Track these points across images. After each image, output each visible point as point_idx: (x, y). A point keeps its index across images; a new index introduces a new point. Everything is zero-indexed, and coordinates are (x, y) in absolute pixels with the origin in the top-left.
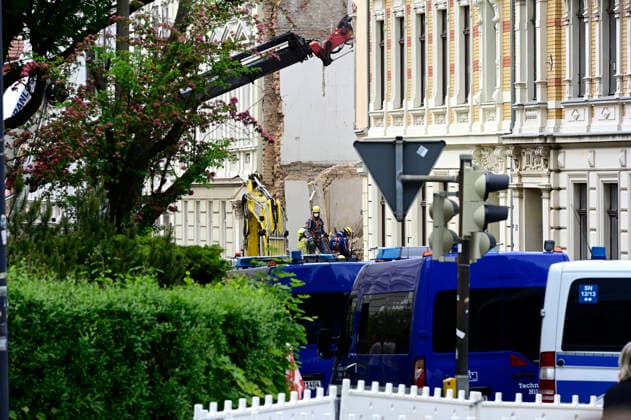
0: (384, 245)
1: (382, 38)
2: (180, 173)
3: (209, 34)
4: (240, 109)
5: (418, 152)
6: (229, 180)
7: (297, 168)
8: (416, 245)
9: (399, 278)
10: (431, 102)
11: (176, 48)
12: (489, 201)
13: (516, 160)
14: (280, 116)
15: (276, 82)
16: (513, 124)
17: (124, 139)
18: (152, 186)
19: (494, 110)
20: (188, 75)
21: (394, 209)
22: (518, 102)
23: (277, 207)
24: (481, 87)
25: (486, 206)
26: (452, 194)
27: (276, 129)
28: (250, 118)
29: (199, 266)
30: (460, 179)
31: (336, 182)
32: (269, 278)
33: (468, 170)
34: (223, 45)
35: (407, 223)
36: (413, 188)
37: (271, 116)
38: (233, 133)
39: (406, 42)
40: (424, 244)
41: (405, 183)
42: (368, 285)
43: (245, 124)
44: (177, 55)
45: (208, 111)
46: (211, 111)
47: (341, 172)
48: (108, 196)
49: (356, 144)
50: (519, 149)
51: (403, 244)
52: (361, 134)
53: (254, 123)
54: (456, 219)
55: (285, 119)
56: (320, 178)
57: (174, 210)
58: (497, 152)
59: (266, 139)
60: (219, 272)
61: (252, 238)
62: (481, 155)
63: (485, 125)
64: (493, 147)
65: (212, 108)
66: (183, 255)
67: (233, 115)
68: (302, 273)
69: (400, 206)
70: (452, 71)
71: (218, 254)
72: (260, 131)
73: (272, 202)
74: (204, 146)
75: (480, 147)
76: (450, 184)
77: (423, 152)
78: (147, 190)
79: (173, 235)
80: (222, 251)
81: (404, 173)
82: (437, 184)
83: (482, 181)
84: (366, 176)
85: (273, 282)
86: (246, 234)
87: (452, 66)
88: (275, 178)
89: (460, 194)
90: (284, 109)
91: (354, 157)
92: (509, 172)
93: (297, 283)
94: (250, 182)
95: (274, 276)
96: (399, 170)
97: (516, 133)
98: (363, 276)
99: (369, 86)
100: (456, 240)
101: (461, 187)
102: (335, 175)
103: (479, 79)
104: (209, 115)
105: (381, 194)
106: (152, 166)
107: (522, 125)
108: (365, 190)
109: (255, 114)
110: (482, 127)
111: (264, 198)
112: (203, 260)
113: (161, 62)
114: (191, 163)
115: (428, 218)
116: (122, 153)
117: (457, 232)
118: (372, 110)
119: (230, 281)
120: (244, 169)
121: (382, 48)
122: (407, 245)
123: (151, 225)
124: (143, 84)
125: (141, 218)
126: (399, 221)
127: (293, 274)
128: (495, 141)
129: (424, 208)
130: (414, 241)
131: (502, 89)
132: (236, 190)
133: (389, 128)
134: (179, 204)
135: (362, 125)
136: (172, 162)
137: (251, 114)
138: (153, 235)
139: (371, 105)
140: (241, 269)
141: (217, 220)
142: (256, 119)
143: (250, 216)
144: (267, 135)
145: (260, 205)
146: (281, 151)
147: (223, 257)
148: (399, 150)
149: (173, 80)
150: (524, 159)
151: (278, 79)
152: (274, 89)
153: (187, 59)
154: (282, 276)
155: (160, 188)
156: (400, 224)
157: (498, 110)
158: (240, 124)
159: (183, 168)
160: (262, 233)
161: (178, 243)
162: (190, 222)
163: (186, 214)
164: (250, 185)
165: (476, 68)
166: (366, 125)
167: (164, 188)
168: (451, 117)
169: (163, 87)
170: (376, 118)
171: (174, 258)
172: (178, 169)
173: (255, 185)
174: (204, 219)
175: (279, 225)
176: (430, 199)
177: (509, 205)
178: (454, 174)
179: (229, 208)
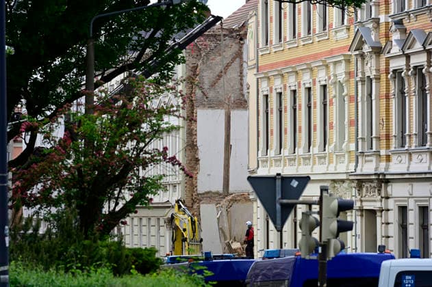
0: (268, 248)
1: (267, 107)
2: (128, 198)
3: (149, 103)
4: (170, 154)
5: (292, 184)
6: (162, 203)
7: (209, 195)
8: (290, 249)
9: (278, 271)
10: (300, 151)
11: (125, 113)
12: (340, 218)
13: (359, 190)
14: (197, 160)
15: (194, 137)
16: (356, 166)
17: (90, 175)
18: (109, 207)
19: (344, 156)
20: (134, 131)
21: (275, 223)
22: (360, 151)
23: (194, 222)
24: (334, 141)
25: (338, 221)
26: (314, 213)
27: (195, 169)
28: (176, 161)
29: (141, 261)
30: (320, 203)
31: (235, 205)
32: (188, 270)
33: (326, 196)
34: (158, 110)
35: (284, 233)
36: (288, 209)
37: (191, 160)
38: (165, 170)
39: (283, 110)
40: (295, 247)
41: (282, 205)
42: (257, 276)
43: (173, 165)
44: (127, 117)
45: (148, 156)
46: (150, 156)
47: (239, 198)
48: (79, 214)
49: (249, 178)
50: (361, 183)
51: (281, 247)
52: (253, 172)
53: (180, 164)
54: (317, 230)
55: (200, 162)
56: (224, 202)
57: (125, 223)
58: (345, 185)
59: (187, 175)
60: (156, 266)
61: (178, 244)
62: (335, 187)
63: (338, 167)
64: (343, 181)
65: (150, 154)
66: (130, 254)
67: (165, 159)
68: (212, 267)
69: (279, 221)
70: (315, 130)
71: (155, 254)
72: (183, 169)
73: (192, 219)
74: (144, 179)
75: (334, 181)
76: (314, 206)
77: (295, 184)
78: (105, 210)
79: (123, 240)
80: (157, 251)
81: (283, 198)
82: (305, 205)
83: (335, 204)
84: (256, 201)
85: (192, 273)
86: (174, 240)
87: (315, 126)
88: (194, 202)
89: (320, 213)
90: (200, 155)
91: (248, 187)
92: (354, 198)
93: (209, 273)
94: (176, 205)
95: (192, 268)
96: (278, 196)
97: (358, 172)
98: (254, 269)
99: (258, 139)
100: (318, 244)
101: (321, 208)
102: (234, 200)
103: (333, 135)
104: (149, 158)
105: (266, 213)
106: (109, 193)
107: (362, 166)
108: (255, 211)
109: (180, 158)
110: (335, 167)
111: (186, 216)
112: (144, 257)
113: (116, 122)
114: (136, 192)
115: (299, 230)
116: (89, 185)
117: (318, 239)
118: (260, 156)
119: (163, 272)
120: (172, 196)
121: (267, 114)
122: (284, 248)
123: (108, 234)
124: (103, 137)
125: (101, 229)
126: (278, 231)
127: (205, 267)
128: (344, 177)
129: (295, 223)
130: (288, 246)
131: (349, 142)
132: (167, 210)
133: (272, 168)
134: (128, 220)
135: (253, 166)
136: (123, 191)
137: (177, 158)
138: (110, 240)
139: (260, 152)
140: (170, 264)
141: (153, 231)
142: (181, 162)
143: (176, 228)
144: (188, 172)
145: (183, 221)
146: (198, 184)
147: (157, 255)
148: (278, 183)
149: (124, 135)
150: (364, 189)
151: (196, 135)
152: (193, 142)
153: (133, 120)
154: (198, 268)
155: (115, 208)
156: (279, 233)
157: (346, 156)
158: (170, 165)
159: (131, 195)
160: (185, 240)
161: (127, 246)
162: (135, 233)
163: (132, 227)
164: (176, 207)
165: (331, 127)
166: (256, 167)
167: (117, 209)
168: (314, 161)
169: (117, 140)
170: (263, 161)
171: (124, 257)
172: (127, 195)
173: (180, 207)
174: (145, 230)
175: (197, 234)
176: (299, 217)
177: (354, 221)
178: (316, 199)
179: (162, 223)
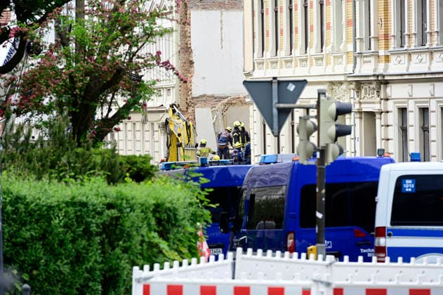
0: (265, 153)
1: (262, 8)
2: (121, 103)
3: (141, 6)
4: (163, 59)
5: (288, 88)
6: (156, 108)
7: (204, 98)
8: (288, 153)
9: (276, 176)
10: (297, 52)
11: (117, 17)
12: (338, 122)
13: (357, 92)
14: (192, 63)
15: (188, 39)
16: (355, 67)
17: (82, 81)
18: (102, 114)
19: (341, 57)
20: (126, 35)
21: (272, 128)
22: (358, 51)
23: (190, 126)
24: (332, 41)
25: (336, 125)
26: (312, 117)
27: (189, 72)
28: (170, 65)
29: (135, 169)
30: (318, 106)
31: (231, 109)
32: (184, 177)
33: (323, 100)
34: (151, 13)
35: (281, 137)
36: (285, 113)
37: (185, 63)
38: (158, 75)
39: (279, 10)
40: (293, 152)
41: (280, 110)
42: (254, 181)
43: (167, 69)
44: (118, 21)
46: (142, 61)
47: (234, 101)
48: (71, 121)
49: (245, 82)
50: (359, 85)
51: (279, 152)
52: (248, 74)
53: (173, 69)
54: (315, 134)
55: (195, 65)
56: (219, 106)
57: (118, 130)
58: (344, 87)
59: (182, 80)
60: (150, 173)
61: (173, 148)
62: (333, 89)
63: (336, 68)
64: (341, 83)
65: (143, 58)
66: (124, 162)
67: (158, 63)
68: (208, 173)
69: (276, 126)
70: (312, 30)
71: (149, 161)
72: (177, 74)
73: (186, 123)
75: (332, 83)
76: (311, 110)
77: (291, 87)
78: (98, 116)
79: (117, 148)
80: (151, 158)
81: (279, 102)
82: (302, 110)
83: (333, 108)
84: (252, 104)
85: (187, 180)
86: (169, 146)
87: (312, 27)
88: (189, 105)
89: (318, 117)
90: (194, 58)
91: (243, 91)
92: (352, 101)
93: (204, 180)
94: (171, 109)
95: (188, 176)
96: (275, 100)
97: (357, 73)
98: (251, 175)
99: (253, 42)
100: (316, 149)
101: (318, 112)
102: (230, 104)
103: (330, 36)
104: (142, 63)
105: (263, 118)
106: (102, 99)
107: (361, 67)
108: (251, 114)
109: (174, 62)
110: (333, 68)
111: (181, 121)
112: (138, 165)
113: (107, 27)
114: (129, 97)
115: (296, 133)
116: (81, 91)
117: (316, 144)
118: (255, 58)
119: (158, 180)
120: (166, 100)
121: (263, 14)
122: (281, 153)
123: (101, 141)
124: (95, 42)
125: (94, 136)
126: (275, 136)
127: (201, 174)
128: (342, 78)
129: (293, 126)
130: (286, 150)
131: (347, 42)
132: (161, 115)
133: (268, 70)
134: (121, 126)
135: (249, 68)
136: (115, 97)
137: (171, 63)
138: (103, 148)
139: (255, 54)
140: (165, 171)
141: (148, 136)
142: (175, 66)
143: (171, 133)
144: (182, 77)
145: (178, 126)
146: (192, 87)
147: (152, 163)
148: (275, 86)
149: (116, 39)
150: (363, 91)
151: (190, 37)
152: (187, 44)
153: (125, 24)
154: (194, 175)
155: (107, 115)
156: (277, 138)
157: (344, 56)
158: (163, 69)
159: (124, 101)
160: (180, 145)
161: (121, 153)
162: (129, 138)
163: (126, 133)
164: (171, 112)
165: (329, 27)
166: (252, 69)
167: (111, 115)
168: (311, 62)
169: (109, 44)
170: (259, 64)
171: (118, 164)
172: (121, 101)
173: (174, 111)
174: (138, 135)
175: (192, 139)
176: (297, 120)
177: (352, 124)
178: (314, 102)
179: (156, 127)
